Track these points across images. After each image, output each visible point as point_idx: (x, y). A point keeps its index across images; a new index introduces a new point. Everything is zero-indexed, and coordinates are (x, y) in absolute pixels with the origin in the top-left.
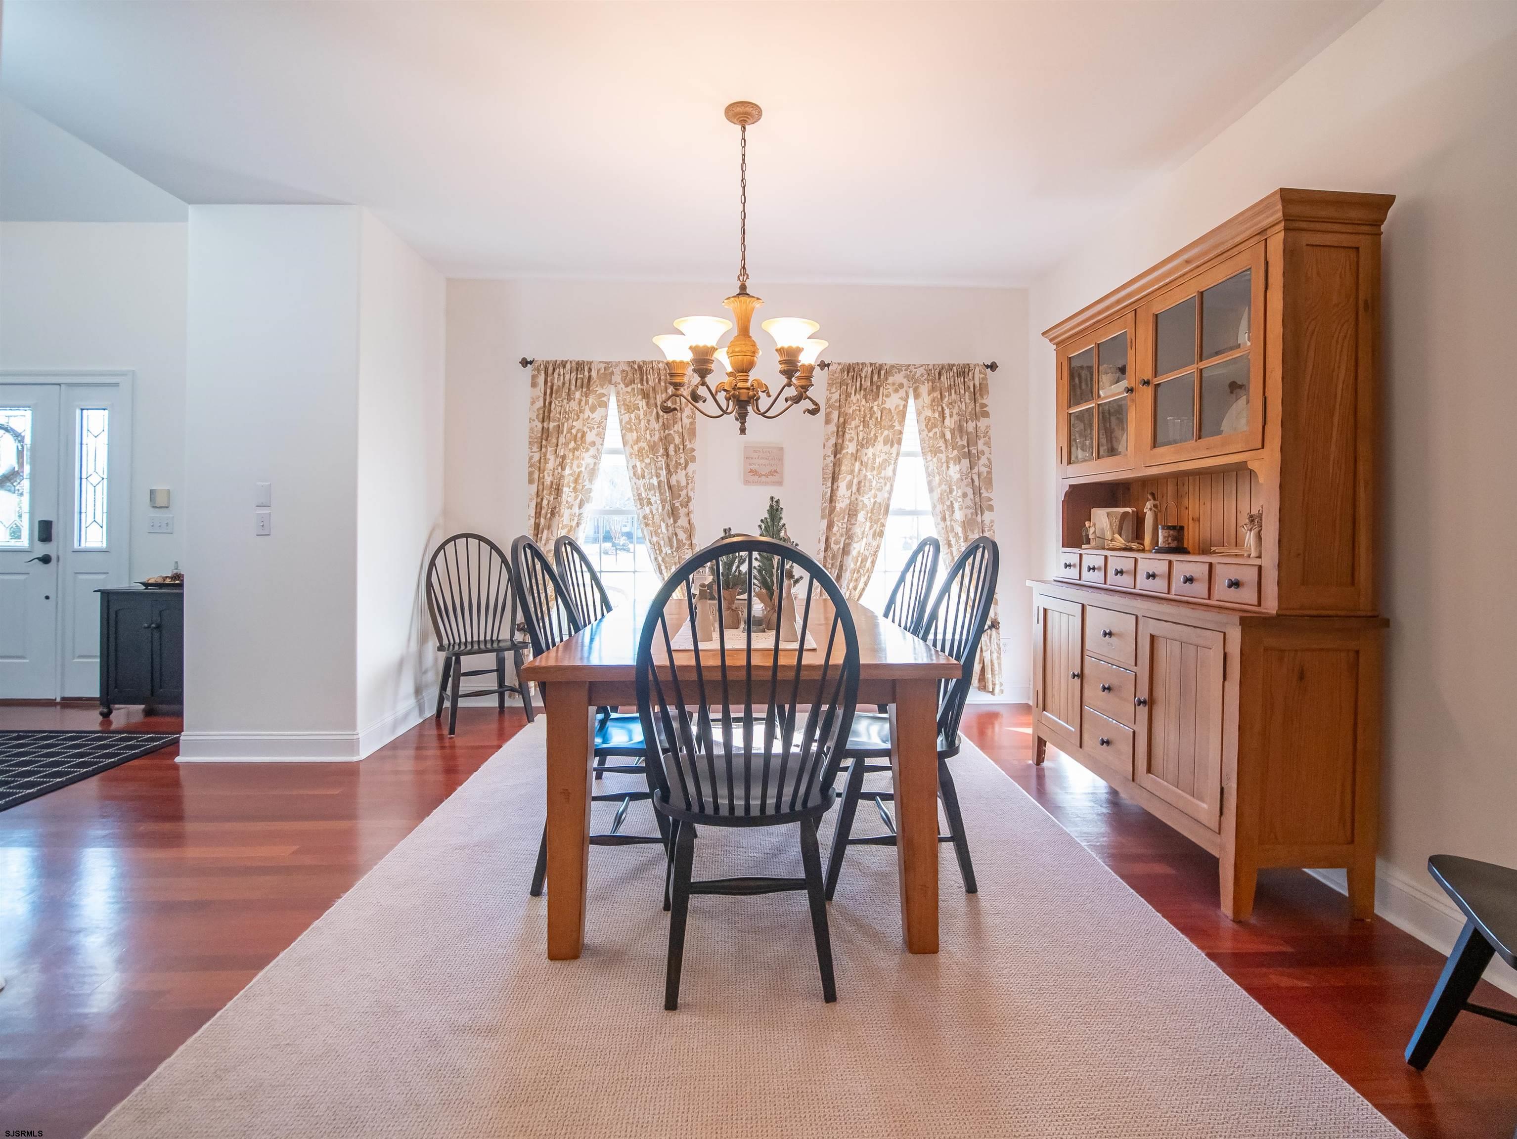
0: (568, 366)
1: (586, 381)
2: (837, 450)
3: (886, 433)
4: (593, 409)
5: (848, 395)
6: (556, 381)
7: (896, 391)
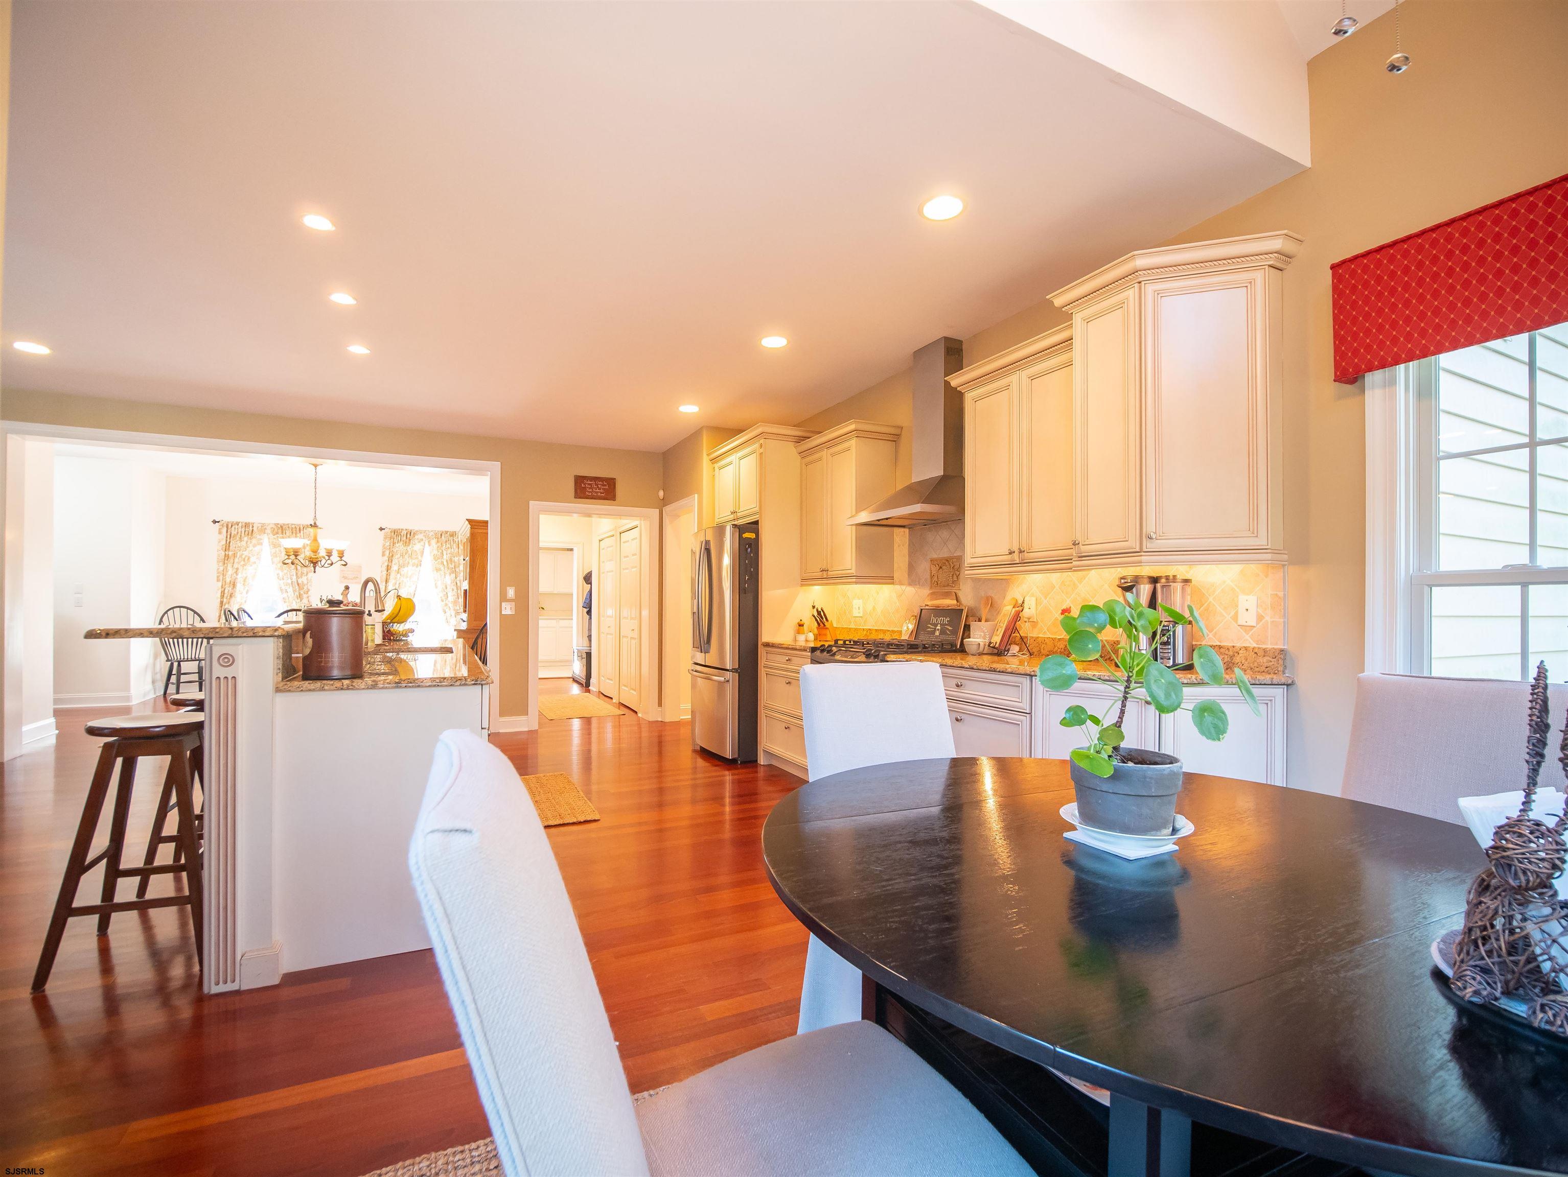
0: (240, 525)
1: (250, 532)
2: (388, 568)
3: (413, 561)
4: (254, 546)
5: (394, 543)
6: (233, 532)
7: (419, 542)
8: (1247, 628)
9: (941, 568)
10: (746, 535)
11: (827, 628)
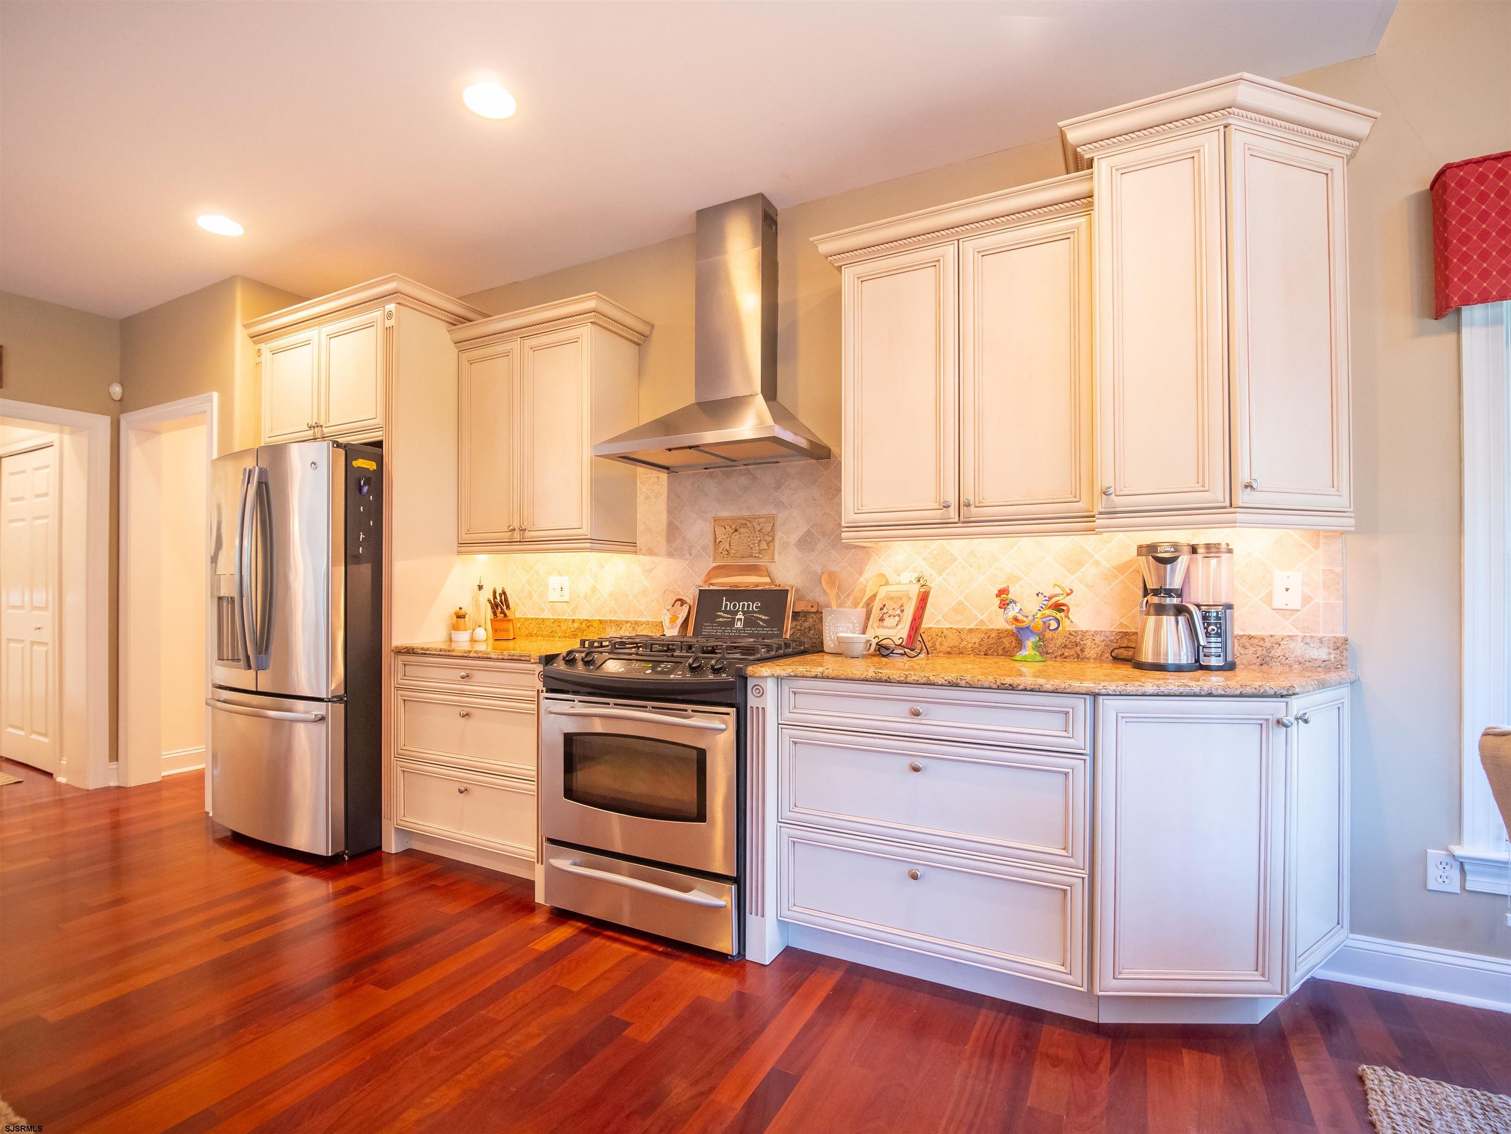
8: (1286, 612)
9: (736, 530)
10: (359, 463)
11: (509, 620)
